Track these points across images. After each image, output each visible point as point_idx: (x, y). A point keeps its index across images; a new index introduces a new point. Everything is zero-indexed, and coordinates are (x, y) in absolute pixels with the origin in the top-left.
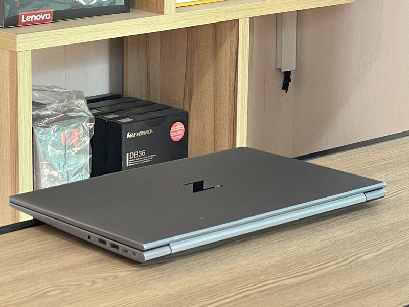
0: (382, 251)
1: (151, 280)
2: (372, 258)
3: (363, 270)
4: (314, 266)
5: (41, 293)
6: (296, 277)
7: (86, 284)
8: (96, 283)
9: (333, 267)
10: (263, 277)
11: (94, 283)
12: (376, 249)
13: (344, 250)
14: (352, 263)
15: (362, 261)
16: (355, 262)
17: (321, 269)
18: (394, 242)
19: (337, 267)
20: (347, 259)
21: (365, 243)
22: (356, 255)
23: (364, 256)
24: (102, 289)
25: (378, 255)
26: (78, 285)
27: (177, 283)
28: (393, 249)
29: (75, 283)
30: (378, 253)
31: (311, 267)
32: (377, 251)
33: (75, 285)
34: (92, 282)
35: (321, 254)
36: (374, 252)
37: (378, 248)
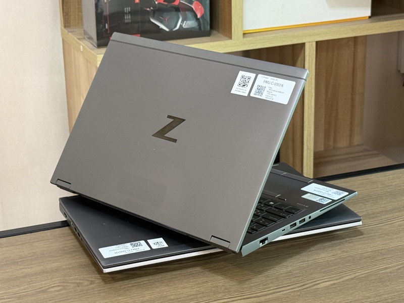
0: (341, 280)
1: (135, 286)
2: (326, 287)
3: (307, 299)
4: (271, 289)
5: (47, 287)
6: (247, 298)
7: (86, 283)
8: (93, 284)
9: (285, 292)
10: (221, 295)
11: (92, 282)
12: (338, 277)
13: (311, 274)
14: (305, 290)
15: (316, 289)
16: (308, 289)
17: (274, 293)
18: (360, 271)
19: (290, 292)
20: (304, 285)
21: (334, 269)
22: (316, 281)
23: (322, 284)
24: (92, 290)
25: (334, 284)
26: (79, 283)
27: (151, 292)
28: (352, 279)
29: (78, 281)
30: (336, 282)
31: (268, 289)
32: (337, 279)
33: (76, 283)
34: (92, 281)
35: (288, 276)
36: (334, 280)
37: (341, 276)
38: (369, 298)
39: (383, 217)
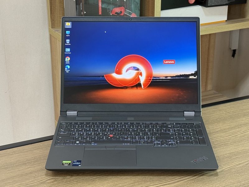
3: (199, 185)
6: (164, 185)
9: (185, 181)
16: (198, 178)
17: (179, 181)
18: (225, 166)
19: (188, 181)
20: (195, 176)
22: (201, 173)
28: (221, 171)
38: (234, 184)
39: (230, 132)
